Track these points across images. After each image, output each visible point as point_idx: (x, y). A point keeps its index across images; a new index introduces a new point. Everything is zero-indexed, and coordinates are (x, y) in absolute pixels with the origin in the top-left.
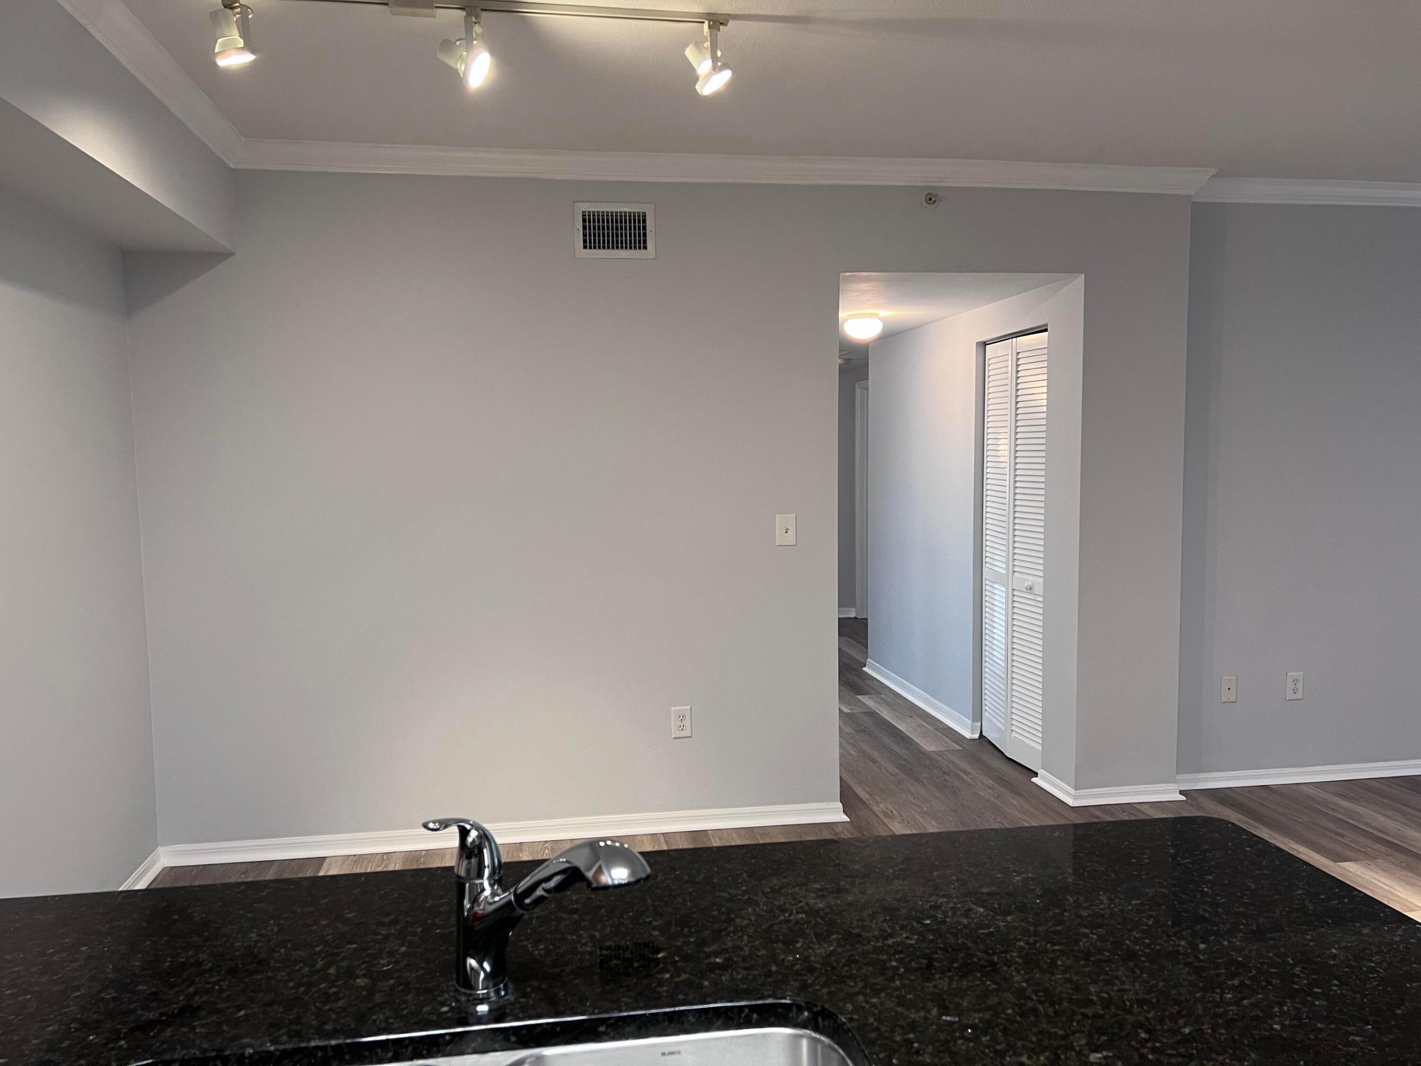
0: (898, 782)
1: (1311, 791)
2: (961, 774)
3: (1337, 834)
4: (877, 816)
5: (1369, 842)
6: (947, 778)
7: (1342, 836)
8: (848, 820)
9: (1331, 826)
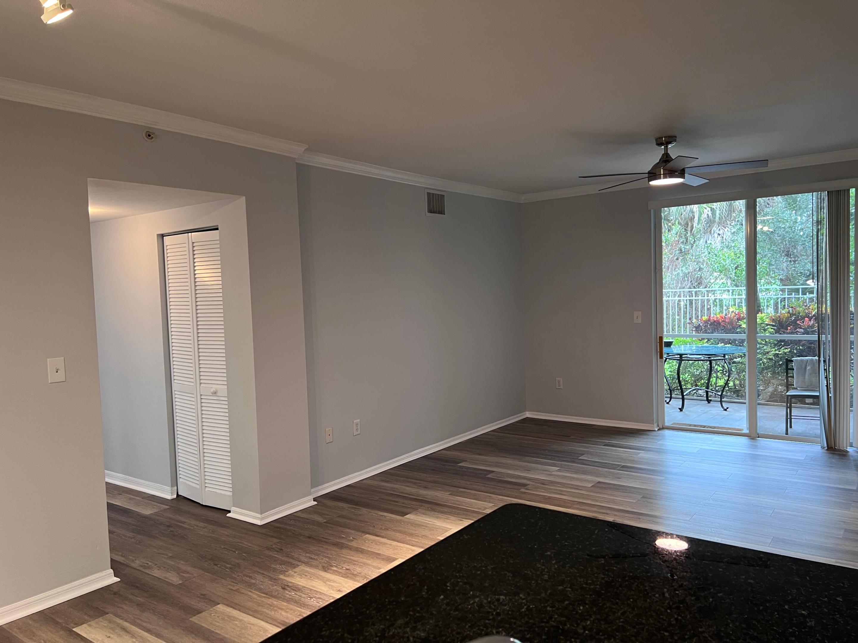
0: (140, 542)
1: (369, 482)
2: (179, 524)
3: (394, 501)
4: (139, 570)
5: (410, 502)
6: (172, 529)
7: (397, 502)
8: (119, 580)
9: (391, 498)
